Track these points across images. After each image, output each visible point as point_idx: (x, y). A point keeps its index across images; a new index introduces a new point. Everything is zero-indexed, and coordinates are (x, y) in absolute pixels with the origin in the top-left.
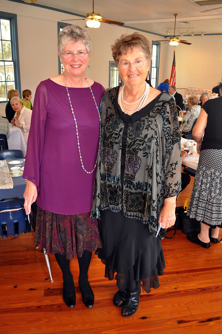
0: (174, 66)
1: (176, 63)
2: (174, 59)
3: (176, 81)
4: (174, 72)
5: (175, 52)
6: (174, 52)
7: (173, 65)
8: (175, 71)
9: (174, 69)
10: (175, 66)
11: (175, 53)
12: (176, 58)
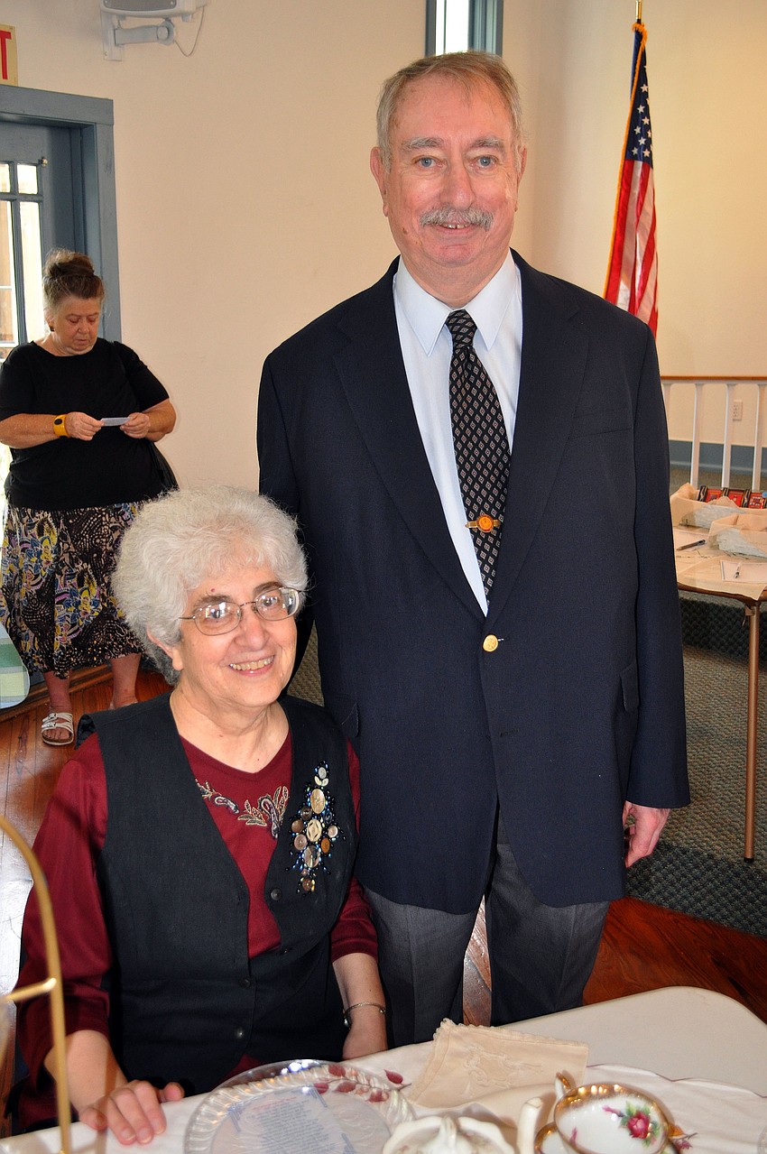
0: (639, 164)
1: (655, 134)
2: (640, 98)
3: (659, 307)
4: (646, 221)
5: (648, 28)
6: (639, 37)
7: (629, 158)
8: (647, 208)
9: (636, 190)
10: (648, 163)
11: (649, 45)
12: (652, 88)
